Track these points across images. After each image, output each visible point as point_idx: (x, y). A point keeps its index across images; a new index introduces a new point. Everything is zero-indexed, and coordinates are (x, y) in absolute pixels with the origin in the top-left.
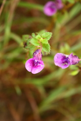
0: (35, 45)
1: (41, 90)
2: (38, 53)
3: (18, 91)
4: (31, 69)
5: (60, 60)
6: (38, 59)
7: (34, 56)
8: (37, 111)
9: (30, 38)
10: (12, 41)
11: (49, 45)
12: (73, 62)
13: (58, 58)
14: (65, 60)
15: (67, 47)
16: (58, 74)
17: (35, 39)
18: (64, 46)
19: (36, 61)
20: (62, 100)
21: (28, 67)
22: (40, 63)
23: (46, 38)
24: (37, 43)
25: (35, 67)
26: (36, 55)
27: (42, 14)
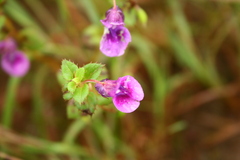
0: (86, 93)
1: (177, 82)
2: (103, 88)
3: (178, 127)
4: (134, 103)
5: (115, 45)
6: (115, 87)
7: (109, 95)
8: (218, 89)
9: (74, 104)
10: (80, 140)
11: (87, 66)
12: (118, 20)
13: (109, 49)
14: (115, 35)
15: (91, 31)
16: (146, 49)
17: (75, 93)
18: (89, 37)
19: (118, 91)
20: (197, 41)
21: (131, 107)
22: (123, 84)
23: (73, 71)
24: (84, 89)
26: (107, 91)
27: (26, 81)
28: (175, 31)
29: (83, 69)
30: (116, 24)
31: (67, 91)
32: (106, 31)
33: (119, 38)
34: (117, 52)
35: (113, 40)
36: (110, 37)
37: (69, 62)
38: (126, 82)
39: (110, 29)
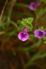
2: (25, 29)
3: (14, 53)
4: (21, 38)
5: (38, 34)
6: (26, 32)
8: (25, 66)
11: (32, 25)
13: (36, 32)
14: (41, 34)
17: (24, 21)
19: (24, 34)
23: (30, 21)
25: (24, 37)
26: (24, 30)
29: (31, 23)
30: (44, 34)
31: (24, 19)
32: (42, 31)
33: (40, 35)
34: (36, 35)
36: (40, 32)
37: (33, 20)
38: (27, 36)
39: (42, 32)
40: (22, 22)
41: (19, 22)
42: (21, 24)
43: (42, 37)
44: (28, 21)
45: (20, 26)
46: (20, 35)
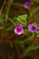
2: (20, 24)
5: (31, 28)
6: (21, 27)
11: (26, 21)
13: (30, 27)
14: (34, 28)
17: (19, 18)
19: (20, 28)
20: (33, 51)
24: (20, 20)
25: (19, 31)
26: (20, 25)
27: (23, 8)
28: (35, 46)
30: (36, 29)
31: (20, 16)
32: (35, 26)
34: (30, 29)
35: (32, 28)
36: (33, 27)
37: (27, 16)
38: (22, 30)
40: (18, 19)
41: (15, 18)
42: (17, 20)
43: (35, 31)
44: (23, 18)
45: (16, 22)
46: (16, 30)
